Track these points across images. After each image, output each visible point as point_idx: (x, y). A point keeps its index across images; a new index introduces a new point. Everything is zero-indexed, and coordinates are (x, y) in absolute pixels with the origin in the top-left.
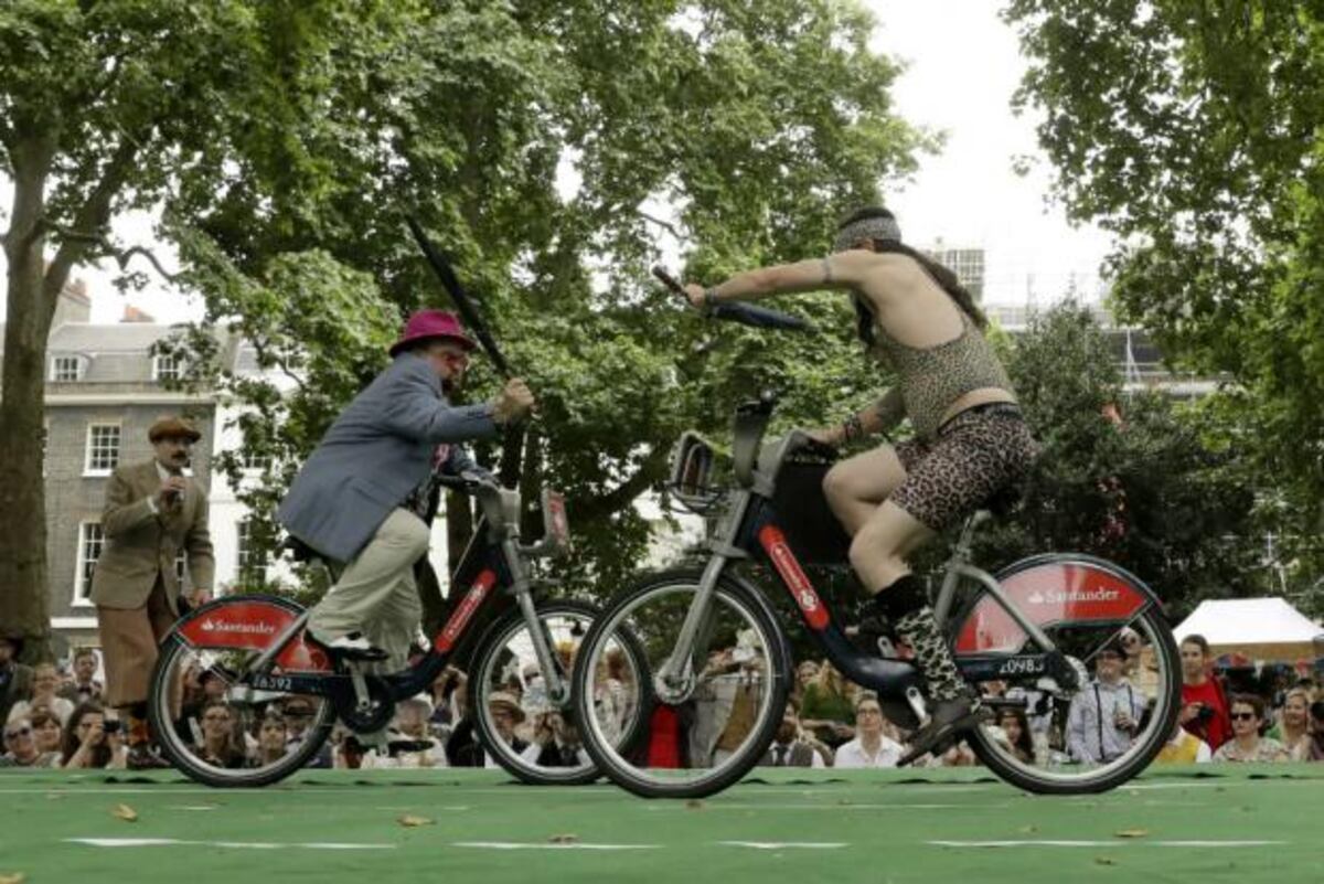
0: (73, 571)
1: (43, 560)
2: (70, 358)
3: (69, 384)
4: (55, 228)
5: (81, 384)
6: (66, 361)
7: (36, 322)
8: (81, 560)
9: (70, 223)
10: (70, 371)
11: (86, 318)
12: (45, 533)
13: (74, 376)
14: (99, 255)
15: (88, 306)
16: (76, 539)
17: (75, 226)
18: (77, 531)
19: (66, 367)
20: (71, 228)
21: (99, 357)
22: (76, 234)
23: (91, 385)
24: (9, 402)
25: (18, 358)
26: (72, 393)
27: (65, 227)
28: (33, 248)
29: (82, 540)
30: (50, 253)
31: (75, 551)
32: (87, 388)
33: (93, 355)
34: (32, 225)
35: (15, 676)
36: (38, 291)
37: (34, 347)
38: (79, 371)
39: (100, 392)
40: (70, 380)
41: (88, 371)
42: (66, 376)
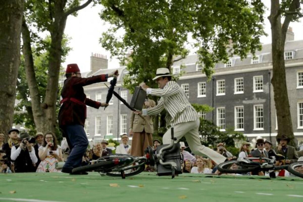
0: (297, 118)
1: (289, 114)
2: (290, 52)
3: (290, 60)
4: (284, 12)
5: (294, 60)
6: (288, 53)
7: (280, 42)
8: (299, 115)
9: (288, 9)
10: (290, 56)
11: (293, 39)
12: (289, 107)
13: (291, 57)
14: (298, 18)
15: (294, 35)
16: (297, 108)
17: (289, 10)
18: (297, 106)
19: (288, 55)
20: (288, 11)
21: (298, 51)
22: (290, 12)
23: (296, 60)
24: (275, 67)
25: (277, 54)
26: (291, 63)
27: (287, 10)
28: (278, 19)
29: (298, 109)
30: (283, 19)
31: (297, 112)
32: (296, 61)
33: (296, 50)
34: (277, 12)
35: (288, 149)
36: (280, 32)
37: (280, 49)
38: (292, 56)
39: (299, 62)
40: (290, 59)
41: (295, 55)
42: (289, 58)
